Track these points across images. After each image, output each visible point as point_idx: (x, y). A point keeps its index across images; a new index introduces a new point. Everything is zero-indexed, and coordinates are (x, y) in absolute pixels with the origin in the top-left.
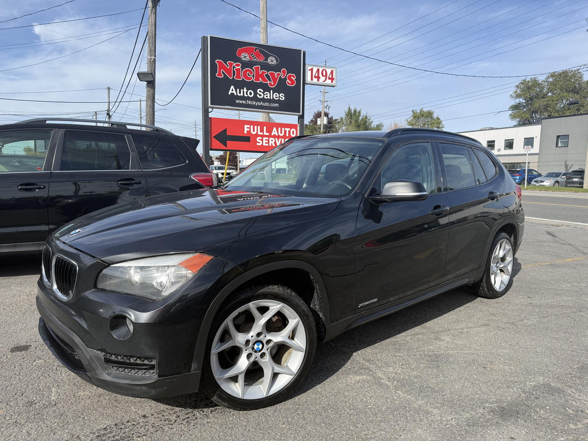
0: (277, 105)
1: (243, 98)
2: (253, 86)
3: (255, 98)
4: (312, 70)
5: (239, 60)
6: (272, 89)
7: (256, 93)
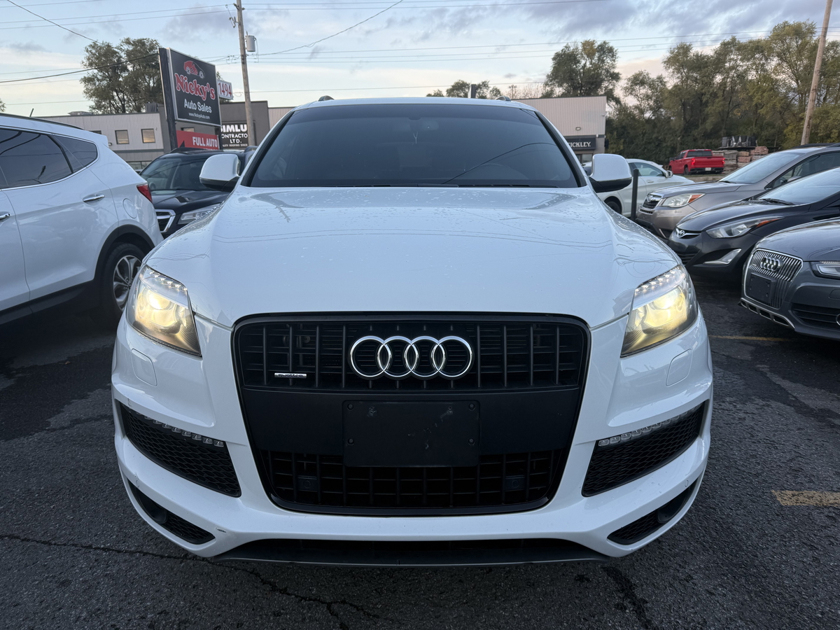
0: (208, 117)
1: (192, 111)
2: (196, 99)
3: (197, 112)
4: (220, 84)
5: (185, 74)
6: (204, 102)
7: (197, 106)
